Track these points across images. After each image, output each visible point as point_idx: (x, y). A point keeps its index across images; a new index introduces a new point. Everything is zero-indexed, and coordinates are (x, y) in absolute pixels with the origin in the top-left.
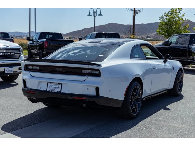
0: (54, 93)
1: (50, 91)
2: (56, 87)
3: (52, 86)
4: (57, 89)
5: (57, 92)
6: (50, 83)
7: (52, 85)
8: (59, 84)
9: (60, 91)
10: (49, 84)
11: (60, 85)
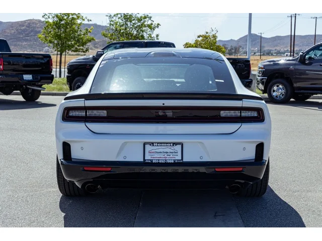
0: (166, 164)
1: (154, 162)
2: (167, 152)
3: (157, 151)
4: (171, 156)
5: (173, 162)
6: (152, 144)
7: (157, 147)
8: (175, 144)
9: (180, 159)
10: (147, 147)
11: (179, 147)
